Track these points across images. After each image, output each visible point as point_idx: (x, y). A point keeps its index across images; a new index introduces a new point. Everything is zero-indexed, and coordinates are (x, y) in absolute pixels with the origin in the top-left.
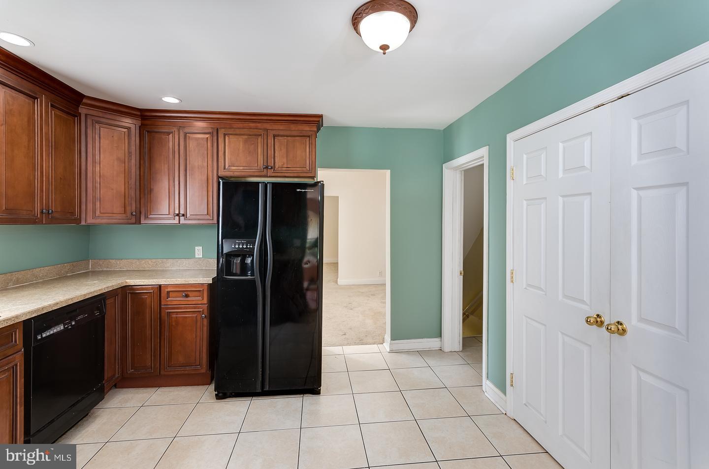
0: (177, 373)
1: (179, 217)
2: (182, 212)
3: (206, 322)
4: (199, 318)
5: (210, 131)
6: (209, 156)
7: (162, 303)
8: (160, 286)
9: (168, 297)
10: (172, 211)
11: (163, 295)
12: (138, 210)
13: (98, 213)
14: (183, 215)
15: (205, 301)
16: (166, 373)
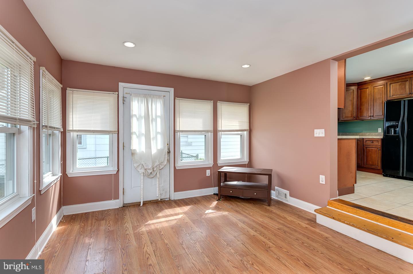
0: (369, 167)
1: (371, 117)
2: (372, 115)
3: (380, 151)
4: (377, 150)
5: (384, 84)
6: (383, 94)
7: (364, 144)
8: (363, 138)
9: (366, 142)
10: (368, 115)
11: (364, 141)
12: (356, 116)
13: (344, 117)
14: (372, 116)
15: (380, 144)
16: (365, 167)
